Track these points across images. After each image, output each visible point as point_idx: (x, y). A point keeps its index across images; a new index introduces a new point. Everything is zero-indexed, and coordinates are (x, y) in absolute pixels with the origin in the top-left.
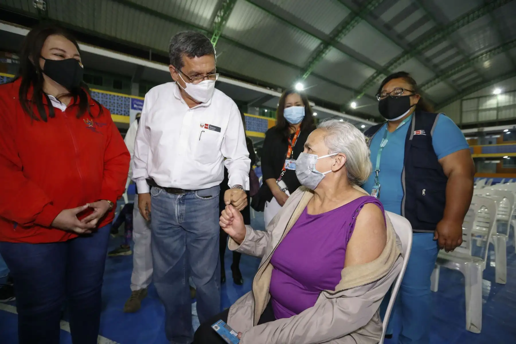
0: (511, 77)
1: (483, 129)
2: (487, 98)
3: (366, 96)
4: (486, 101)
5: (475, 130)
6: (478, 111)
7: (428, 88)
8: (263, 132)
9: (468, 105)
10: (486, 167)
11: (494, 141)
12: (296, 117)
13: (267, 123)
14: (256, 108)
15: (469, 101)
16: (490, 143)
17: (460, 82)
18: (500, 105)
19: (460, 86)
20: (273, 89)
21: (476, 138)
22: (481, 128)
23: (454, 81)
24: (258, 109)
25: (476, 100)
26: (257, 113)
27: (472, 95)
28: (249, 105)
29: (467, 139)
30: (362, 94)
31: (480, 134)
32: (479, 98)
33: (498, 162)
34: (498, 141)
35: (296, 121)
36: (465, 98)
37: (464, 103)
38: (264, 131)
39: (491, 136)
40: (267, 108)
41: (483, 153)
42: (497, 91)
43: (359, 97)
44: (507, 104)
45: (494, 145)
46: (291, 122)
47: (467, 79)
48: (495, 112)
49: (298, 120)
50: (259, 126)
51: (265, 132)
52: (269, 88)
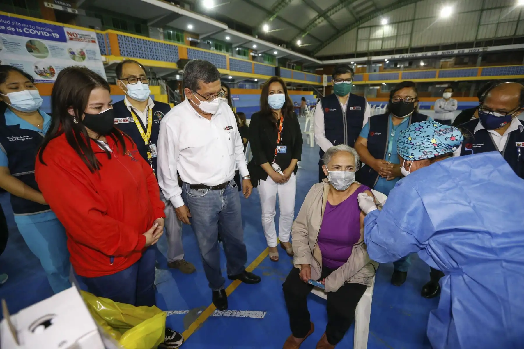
0: (395, 9)
1: (371, 58)
2: (377, 28)
3: (278, 18)
4: (375, 31)
5: (365, 59)
6: (369, 40)
7: (333, 13)
8: (174, 62)
9: (363, 33)
10: (370, 92)
11: (378, 69)
12: (279, 104)
13: (177, 50)
14: (158, 29)
15: (363, 29)
16: (375, 71)
17: (359, 9)
18: (384, 36)
19: (358, 13)
20: (178, 6)
21: (365, 66)
22: (370, 57)
23: (354, 8)
24: (161, 30)
25: (369, 29)
26: (162, 36)
27: (366, 24)
28: (149, 24)
29: (359, 66)
30: (275, 16)
31: (368, 63)
32: (371, 27)
33: (378, 87)
34: (381, 69)
35: (278, 107)
36: (361, 26)
37: (360, 31)
38: (175, 60)
39: (376, 65)
40: (173, 29)
41: (369, 80)
42: (384, 21)
43: (271, 19)
44: (390, 35)
45: (377, 73)
46: (273, 107)
47: (364, 7)
48: (380, 42)
49: (281, 105)
50: (169, 55)
51: (177, 61)
52: (173, 4)
